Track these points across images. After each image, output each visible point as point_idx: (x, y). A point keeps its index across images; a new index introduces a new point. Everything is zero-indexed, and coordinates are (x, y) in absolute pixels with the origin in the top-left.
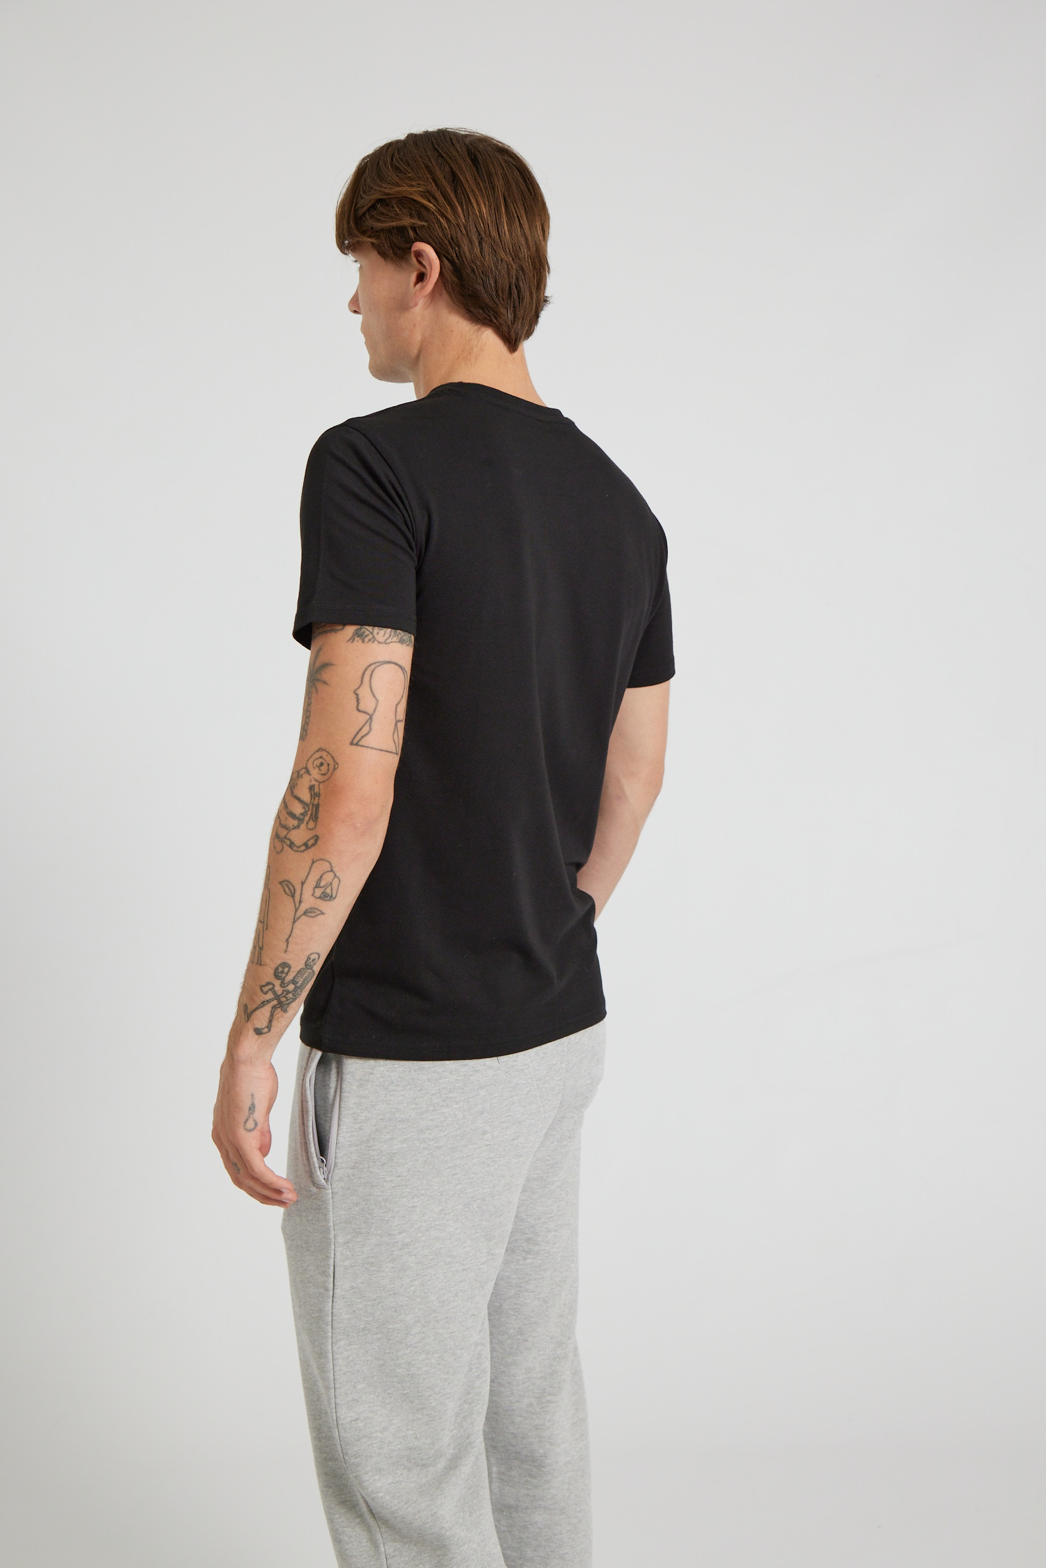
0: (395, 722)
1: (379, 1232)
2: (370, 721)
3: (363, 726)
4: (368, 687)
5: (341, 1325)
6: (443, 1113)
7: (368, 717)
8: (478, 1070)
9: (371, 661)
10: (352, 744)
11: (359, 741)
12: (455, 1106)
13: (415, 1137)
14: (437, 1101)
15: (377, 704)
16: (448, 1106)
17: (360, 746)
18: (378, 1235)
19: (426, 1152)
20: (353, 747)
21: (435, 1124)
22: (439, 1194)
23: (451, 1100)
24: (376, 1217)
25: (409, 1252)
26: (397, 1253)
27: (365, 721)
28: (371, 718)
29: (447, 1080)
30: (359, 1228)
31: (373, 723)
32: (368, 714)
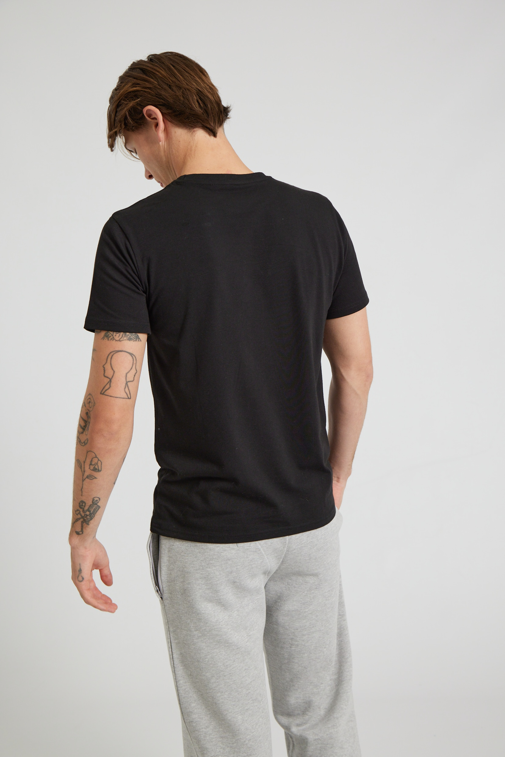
0: (125, 382)
1: (186, 629)
2: (110, 382)
3: (106, 385)
4: (110, 364)
5: (180, 672)
6: (207, 571)
7: (109, 380)
8: (226, 550)
9: (112, 350)
10: (101, 393)
11: (104, 393)
12: (214, 568)
13: (194, 582)
14: (204, 564)
15: (114, 374)
16: (210, 568)
17: (104, 395)
18: (186, 630)
19: (201, 591)
20: (102, 396)
21: (204, 576)
22: (213, 612)
23: (212, 565)
24: (183, 620)
25: (202, 641)
26: (195, 640)
27: (107, 382)
28: (110, 381)
29: (209, 553)
30: (178, 626)
31: (112, 383)
32: (109, 378)
